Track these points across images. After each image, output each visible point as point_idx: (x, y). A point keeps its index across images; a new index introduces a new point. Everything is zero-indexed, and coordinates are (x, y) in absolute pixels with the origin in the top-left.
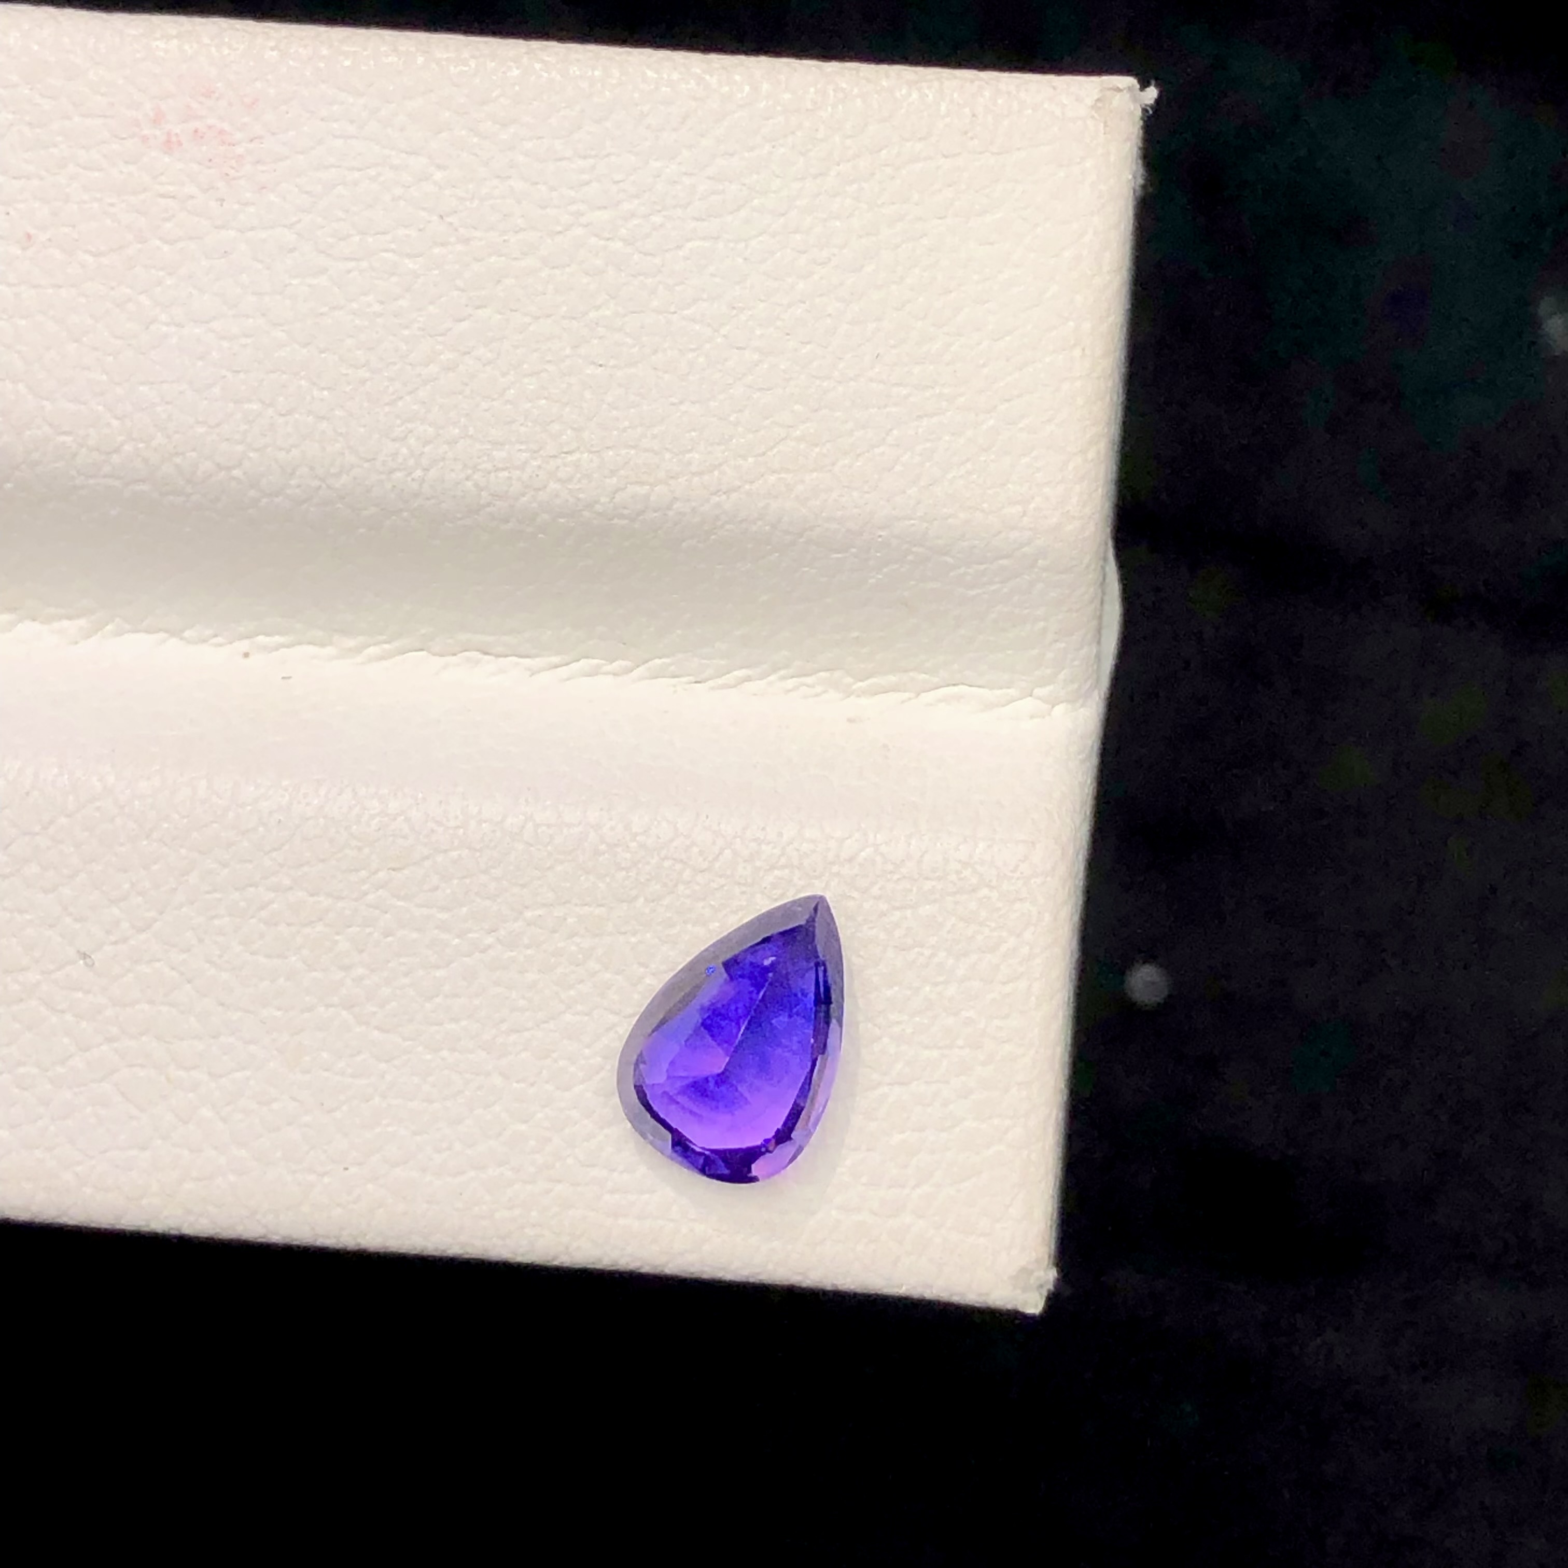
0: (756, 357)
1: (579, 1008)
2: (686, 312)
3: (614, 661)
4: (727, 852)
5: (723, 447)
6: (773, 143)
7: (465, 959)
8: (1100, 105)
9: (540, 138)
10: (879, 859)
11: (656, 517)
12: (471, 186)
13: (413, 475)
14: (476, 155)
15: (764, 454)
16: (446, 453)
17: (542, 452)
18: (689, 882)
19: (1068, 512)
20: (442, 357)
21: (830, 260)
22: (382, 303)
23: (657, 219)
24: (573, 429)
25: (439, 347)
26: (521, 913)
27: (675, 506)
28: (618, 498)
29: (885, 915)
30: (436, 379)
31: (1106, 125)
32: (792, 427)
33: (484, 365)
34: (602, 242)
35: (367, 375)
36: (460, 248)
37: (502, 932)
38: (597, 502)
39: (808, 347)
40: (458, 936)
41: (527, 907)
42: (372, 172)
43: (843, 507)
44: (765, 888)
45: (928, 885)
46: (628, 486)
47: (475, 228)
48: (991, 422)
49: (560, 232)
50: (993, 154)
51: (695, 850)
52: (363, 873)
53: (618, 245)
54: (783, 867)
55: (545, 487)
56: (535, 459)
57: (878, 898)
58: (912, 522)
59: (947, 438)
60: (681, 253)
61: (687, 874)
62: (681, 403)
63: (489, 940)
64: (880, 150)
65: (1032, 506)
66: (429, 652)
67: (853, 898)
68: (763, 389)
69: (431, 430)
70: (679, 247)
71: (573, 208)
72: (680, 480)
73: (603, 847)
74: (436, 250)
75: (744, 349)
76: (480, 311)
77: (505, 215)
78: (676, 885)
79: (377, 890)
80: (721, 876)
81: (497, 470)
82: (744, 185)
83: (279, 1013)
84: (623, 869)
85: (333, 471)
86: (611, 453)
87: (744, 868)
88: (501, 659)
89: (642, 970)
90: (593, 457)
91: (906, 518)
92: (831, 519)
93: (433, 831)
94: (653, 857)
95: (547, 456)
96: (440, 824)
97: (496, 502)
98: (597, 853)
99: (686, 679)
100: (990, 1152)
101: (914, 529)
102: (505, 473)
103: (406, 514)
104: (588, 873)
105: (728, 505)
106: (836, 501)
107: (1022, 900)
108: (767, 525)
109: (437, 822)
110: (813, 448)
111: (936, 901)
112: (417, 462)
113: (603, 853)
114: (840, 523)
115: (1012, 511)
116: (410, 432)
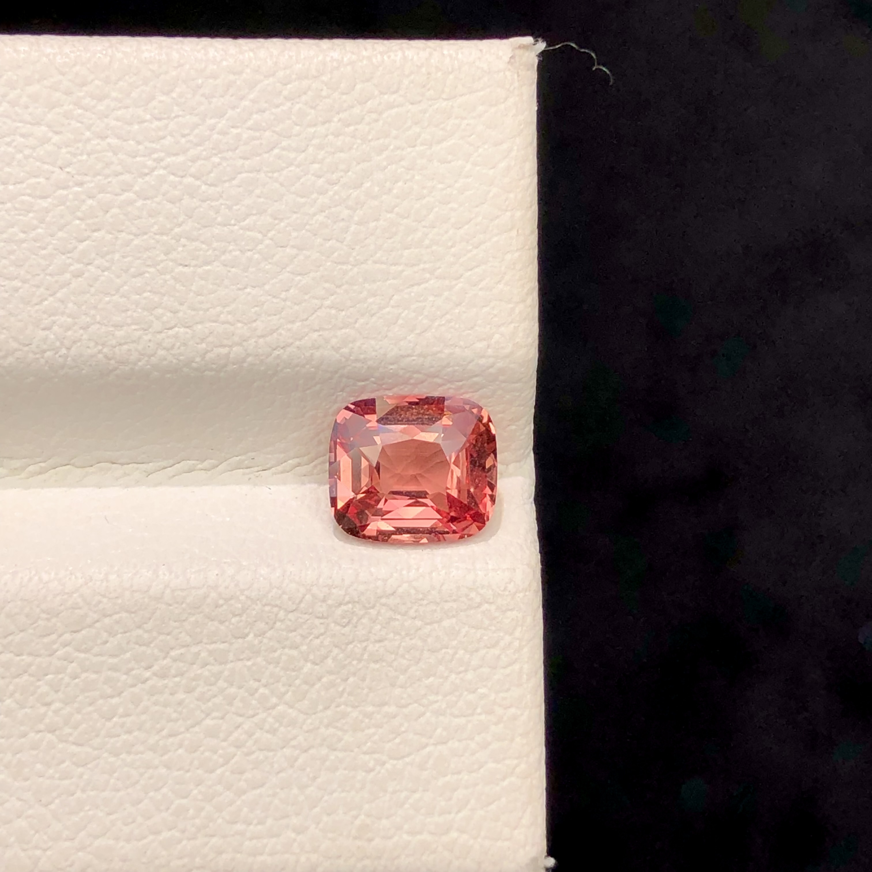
0: (295, 251)
1: (215, 714)
2: (243, 224)
3: (203, 461)
4: (308, 597)
5: (278, 317)
6: (292, 102)
7: (133, 689)
8: (512, 60)
9: (127, 107)
10: (413, 592)
11: (235, 368)
12: (80, 145)
13: (60, 353)
14: (82, 123)
15: (307, 319)
16: (82, 335)
17: (150, 330)
18: (284, 619)
19: (518, 342)
20: (72, 268)
21: (339, 181)
22: (24, 232)
23: (216, 160)
24: (171, 312)
25: (69, 261)
26: (168, 653)
27: (250, 359)
28: (207, 358)
29: (420, 629)
30: (70, 283)
31: (518, 76)
32: (324, 299)
33: (103, 271)
34: (177, 179)
35: (20, 284)
36: (76, 189)
37: (156, 668)
38: (193, 362)
39: (331, 241)
40: (125, 674)
41: (172, 649)
42: (8, 139)
43: (365, 351)
44: (337, 618)
45: (447, 606)
46: (215, 349)
47: (86, 175)
48: (460, 285)
49: (147, 174)
50: (445, 99)
52: (54, 637)
53: (189, 180)
54: (349, 602)
55: (155, 353)
56: (146, 334)
57: (415, 618)
58: (413, 358)
59: (431, 298)
60: (234, 182)
61: (282, 614)
62: (245, 288)
63: (148, 674)
64: (367, 102)
65: (493, 341)
66: (73, 465)
67: (398, 620)
68: (301, 274)
69: (69, 320)
70: (234, 179)
71: (155, 156)
72: (250, 342)
73: (221, 602)
74: (60, 192)
75: (286, 247)
76: (96, 234)
77: (107, 164)
78: (275, 623)
79: (64, 647)
80: (305, 614)
81: (120, 345)
82: (274, 132)
84: (237, 615)
86: (199, 326)
87: (321, 606)
89: (257, 684)
90: (188, 330)
91: (409, 356)
92: (357, 360)
93: (100, 602)
94: (257, 604)
95: (155, 332)
96: (104, 596)
97: (120, 367)
98: (217, 606)
99: (256, 469)
100: (505, 783)
101: (414, 362)
102: (125, 347)
103: (56, 380)
104: (212, 620)
105: (285, 357)
106: (360, 348)
107: (512, 610)
108: (313, 368)
109: (101, 595)
110: (340, 312)
111: (453, 616)
112: (62, 343)
113: (222, 605)
114: (363, 363)
115: (480, 345)
116: (54, 322)
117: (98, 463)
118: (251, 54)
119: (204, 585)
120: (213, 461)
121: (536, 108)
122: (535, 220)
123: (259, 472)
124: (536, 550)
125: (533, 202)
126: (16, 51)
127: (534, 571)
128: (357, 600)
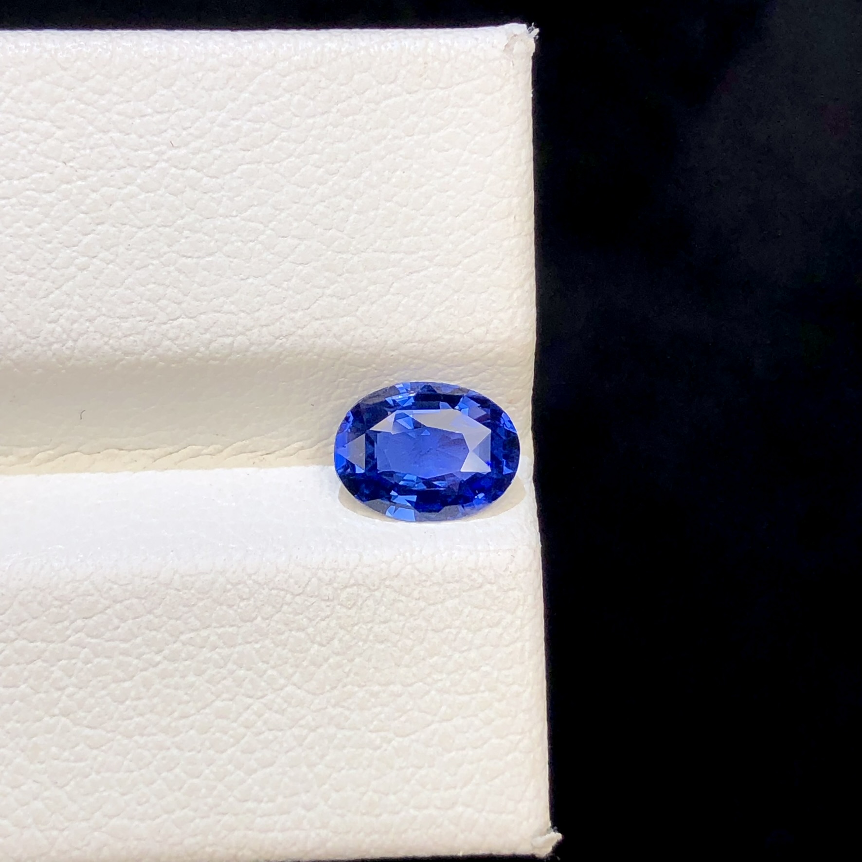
0: (296, 241)
1: (225, 696)
2: (245, 215)
3: (209, 446)
4: (314, 581)
5: (280, 306)
6: (291, 93)
7: (144, 673)
8: (507, 49)
9: (128, 102)
10: (416, 573)
11: (239, 357)
12: (83, 139)
13: (66, 345)
14: (84, 117)
15: (309, 308)
16: (88, 328)
17: (155, 321)
18: (291, 603)
19: (516, 327)
20: (77, 261)
21: (339, 171)
22: (30, 227)
23: (217, 152)
24: (175, 303)
25: (75, 254)
26: (178, 637)
27: (252, 348)
28: (211, 348)
29: (424, 610)
30: (74, 277)
31: (513, 64)
32: (324, 288)
33: (108, 264)
34: (179, 172)
35: (26, 278)
36: (79, 183)
37: (166, 652)
38: (197, 351)
39: (331, 231)
40: (137, 658)
41: (182, 633)
42: (11, 135)
43: (366, 338)
44: (342, 601)
45: (450, 587)
46: (218, 338)
47: (89, 169)
48: (459, 272)
49: (149, 167)
50: (441, 88)
51: (292, 581)
52: (66, 623)
53: (191, 172)
54: (354, 585)
55: (161, 344)
56: (151, 325)
57: (418, 599)
58: (414, 344)
59: (430, 285)
60: (235, 174)
62: (246, 279)
63: (158, 658)
64: (365, 92)
65: (492, 326)
66: (80, 451)
67: (402, 601)
68: (303, 264)
69: (76, 313)
70: (234, 171)
71: (157, 149)
72: (253, 331)
73: (229, 586)
74: (64, 186)
75: (286, 237)
76: (100, 227)
77: (109, 158)
78: (282, 606)
79: (77, 633)
80: (312, 597)
81: (126, 336)
82: (273, 123)
83: (18, 725)
84: (244, 599)
85: (9, 347)
86: (203, 316)
87: (327, 589)
88: (132, 452)
89: (266, 665)
90: (192, 321)
91: (409, 342)
92: (358, 347)
93: (111, 589)
94: (264, 589)
95: (160, 323)
96: (115, 583)
97: (127, 357)
98: (225, 591)
99: (259, 453)
100: (510, 758)
101: (414, 349)
102: (131, 338)
103: (64, 371)
104: (221, 604)
105: (288, 345)
106: (361, 335)
107: (513, 589)
108: (315, 355)
109: (113, 582)
110: (341, 300)
111: (456, 596)
112: (68, 335)
113: (229, 590)
114: (365, 350)
115: (479, 332)
116: (61, 315)
117: (105, 449)
118: (250, 47)
119: (212, 570)
120: (219, 446)
121: (532, 95)
122: (532, 208)
123: (264, 456)
124: (536, 529)
125: (530, 188)
126: (17, 47)
127: (535, 551)
128: (361, 582)
